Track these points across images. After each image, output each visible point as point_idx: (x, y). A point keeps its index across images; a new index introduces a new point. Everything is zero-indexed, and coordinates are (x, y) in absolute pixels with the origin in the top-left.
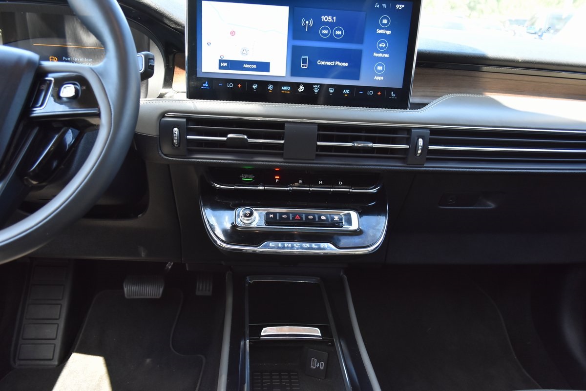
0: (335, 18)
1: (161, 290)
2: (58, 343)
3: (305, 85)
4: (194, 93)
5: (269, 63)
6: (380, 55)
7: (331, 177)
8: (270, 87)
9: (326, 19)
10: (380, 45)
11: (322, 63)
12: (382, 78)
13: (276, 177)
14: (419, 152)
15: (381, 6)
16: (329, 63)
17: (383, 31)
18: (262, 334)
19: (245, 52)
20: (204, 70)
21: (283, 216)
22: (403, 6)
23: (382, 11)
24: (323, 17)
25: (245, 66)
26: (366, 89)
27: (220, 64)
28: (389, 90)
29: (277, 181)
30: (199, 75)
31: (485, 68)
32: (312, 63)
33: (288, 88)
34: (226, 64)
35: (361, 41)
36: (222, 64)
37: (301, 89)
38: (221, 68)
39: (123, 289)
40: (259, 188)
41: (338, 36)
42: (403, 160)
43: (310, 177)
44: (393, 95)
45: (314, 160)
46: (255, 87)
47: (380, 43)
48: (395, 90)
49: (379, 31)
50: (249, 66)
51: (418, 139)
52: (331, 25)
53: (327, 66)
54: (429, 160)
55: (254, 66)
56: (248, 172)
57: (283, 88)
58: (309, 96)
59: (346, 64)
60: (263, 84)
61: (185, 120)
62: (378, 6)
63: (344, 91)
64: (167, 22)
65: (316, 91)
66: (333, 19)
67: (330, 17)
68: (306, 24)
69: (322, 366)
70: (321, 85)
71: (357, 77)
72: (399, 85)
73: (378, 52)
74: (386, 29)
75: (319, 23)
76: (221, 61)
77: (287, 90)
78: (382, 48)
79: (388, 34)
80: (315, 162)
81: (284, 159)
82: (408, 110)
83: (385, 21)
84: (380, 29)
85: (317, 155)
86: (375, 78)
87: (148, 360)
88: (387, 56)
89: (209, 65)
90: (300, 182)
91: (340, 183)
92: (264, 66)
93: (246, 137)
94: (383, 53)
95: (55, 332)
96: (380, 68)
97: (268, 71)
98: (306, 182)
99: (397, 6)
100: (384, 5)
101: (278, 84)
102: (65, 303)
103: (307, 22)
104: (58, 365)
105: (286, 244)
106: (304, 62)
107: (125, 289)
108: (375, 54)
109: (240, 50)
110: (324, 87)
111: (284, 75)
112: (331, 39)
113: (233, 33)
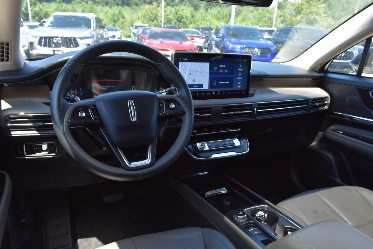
0: (224, 66)
1: (123, 195)
3: (215, 92)
5: (203, 84)
6: (239, 78)
7: (225, 126)
8: (203, 94)
9: (222, 66)
11: (221, 83)
12: (240, 87)
14: (255, 113)
15: (239, 61)
16: (223, 83)
17: (240, 70)
18: (206, 195)
19: (194, 81)
21: (214, 144)
22: (246, 60)
23: (239, 63)
24: (220, 66)
25: (194, 86)
26: (235, 91)
29: (206, 130)
31: (265, 79)
32: (217, 83)
33: (209, 93)
35: (233, 74)
37: (214, 93)
39: (103, 199)
41: (226, 72)
42: (250, 116)
43: (218, 127)
44: (244, 92)
46: (198, 94)
47: (239, 74)
49: (239, 70)
50: (195, 86)
51: (254, 108)
52: (223, 69)
53: (222, 84)
54: (259, 115)
55: (197, 86)
57: (207, 94)
58: (216, 97)
59: (228, 83)
60: (200, 92)
63: (228, 93)
65: (219, 93)
68: (215, 69)
69: (229, 203)
70: (220, 91)
71: (232, 87)
72: (245, 89)
74: (241, 69)
75: (220, 68)
78: (240, 76)
81: (210, 121)
82: (249, 97)
83: (240, 66)
85: (223, 118)
86: (238, 87)
88: (241, 78)
90: (214, 130)
91: (228, 128)
92: (201, 86)
93: (198, 114)
95: (66, 230)
96: (239, 83)
97: (202, 87)
98: (217, 130)
99: (244, 60)
100: (240, 60)
101: (205, 92)
106: (215, 83)
107: (105, 199)
108: (238, 78)
109: (192, 80)
110: (221, 92)
111: (208, 88)
112: (223, 73)
113: (190, 74)
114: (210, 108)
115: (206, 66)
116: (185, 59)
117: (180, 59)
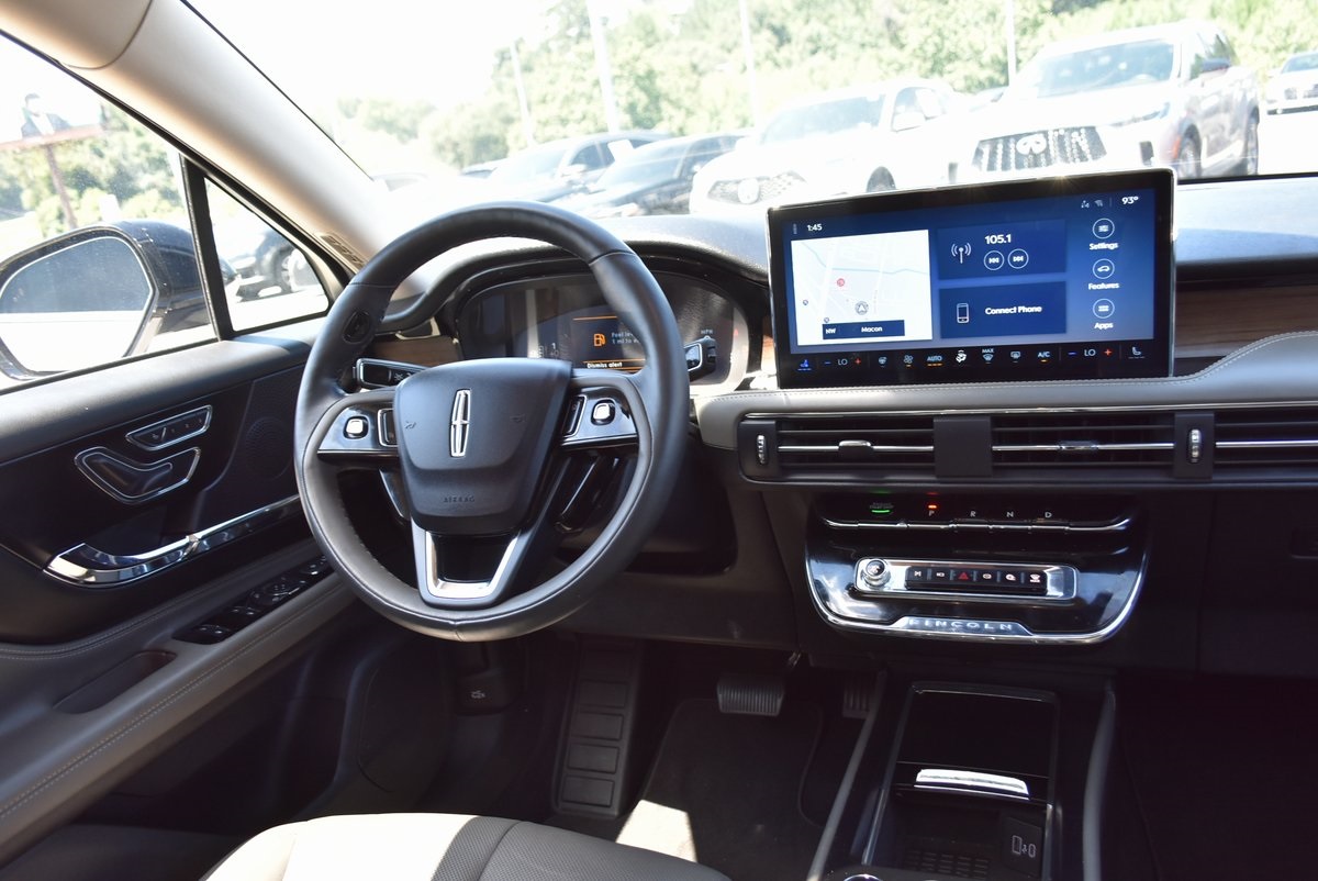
0: (1009, 236)
1: (779, 701)
2: (619, 779)
3: (966, 350)
4: (787, 380)
5: (903, 321)
6: (1102, 286)
7: (1029, 505)
8: (908, 359)
9: (994, 239)
10: (1100, 270)
11: (995, 311)
12: (1110, 325)
13: (931, 507)
14: (1195, 454)
15: (1093, 205)
16: (1007, 311)
17: (1102, 246)
18: (919, 779)
19: (862, 308)
20: (800, 343)
21: (938, 574)
22: (1136, 198)
23: (1095, 213)
24: (987, 238)
25: (864, 330)
26: (1080, 346)
27: (824, 332)
28: (1128, 344)
29: (931, 513)
30: (794, 351)
32: (977, 313)
33: (938, 358)
34: (833, 331)
35: (1061, 268)
36: (828, 331)
37: (961, 357)
38: (826, 336)
39: (716, 697)
40: (898, 525)
41: (1018, 264)
42: (1167, 469)
43: (992, 505)
44: (1136, 353)
45: (989, 476)
46: (882, 361)
47: (1099, 265)
48: (1139, 344)
49: (1093, 247)
50: (870, 330)
51: (1190, 431)
52: (1004, 249)
53: (1004, 315)
54: (1219, 468)
55: (880, 329)
56: (882, 499)
57: (929, 359)
58: (976, 369)
59: (1039, 309)
60: (895, 355)
61: (773, 422)
62: (1087, 205)
63: (1040, 355)
64: (747, 275)
65: (988, 358)
66: (1006, 239)
67: (1000, 237)
68: (959, 252)
69: (1032, 851)
70: (995, 347)
71: (1061, 328)
72: (1146, 332)
73: (1098, 282)
74: (1108, 241)
75: (981, 249)
76: (825, 327)
77: (938, 362)
78: (1104, 274)
79: (1112, 248)
80: (992, 479)
81: (938, 476)
82: (1171, 378)
83: (1104, 228)
84: (1096, 243)
85: (996, 468)
87: (759, 828)
88: (1115, 286)
89: (808, 333)
91: (1048, 515)
92: (896, 327)
93: (869, 444)
94: (1107, 282)
95: (614, 760)
96: (1103, 308)
97: (903, 334)
98: (984, 515)
99: (1125, 200)
100: (1099, 203)
101: (920, 353)
102: (629, 715)
103: (961, 250)
104: (619, 817)
105: (938, 623)
106: (963, 313)
107: (720, 696)
108: (1091, 286)
109: (854, 307)
110: (1002, 352)
111: (930, 338)
112: (1007, 270)
113: (841, 282)
114: (926, 421)
115: (912, 247)
116: (815, 228)
117: (795, 229)
